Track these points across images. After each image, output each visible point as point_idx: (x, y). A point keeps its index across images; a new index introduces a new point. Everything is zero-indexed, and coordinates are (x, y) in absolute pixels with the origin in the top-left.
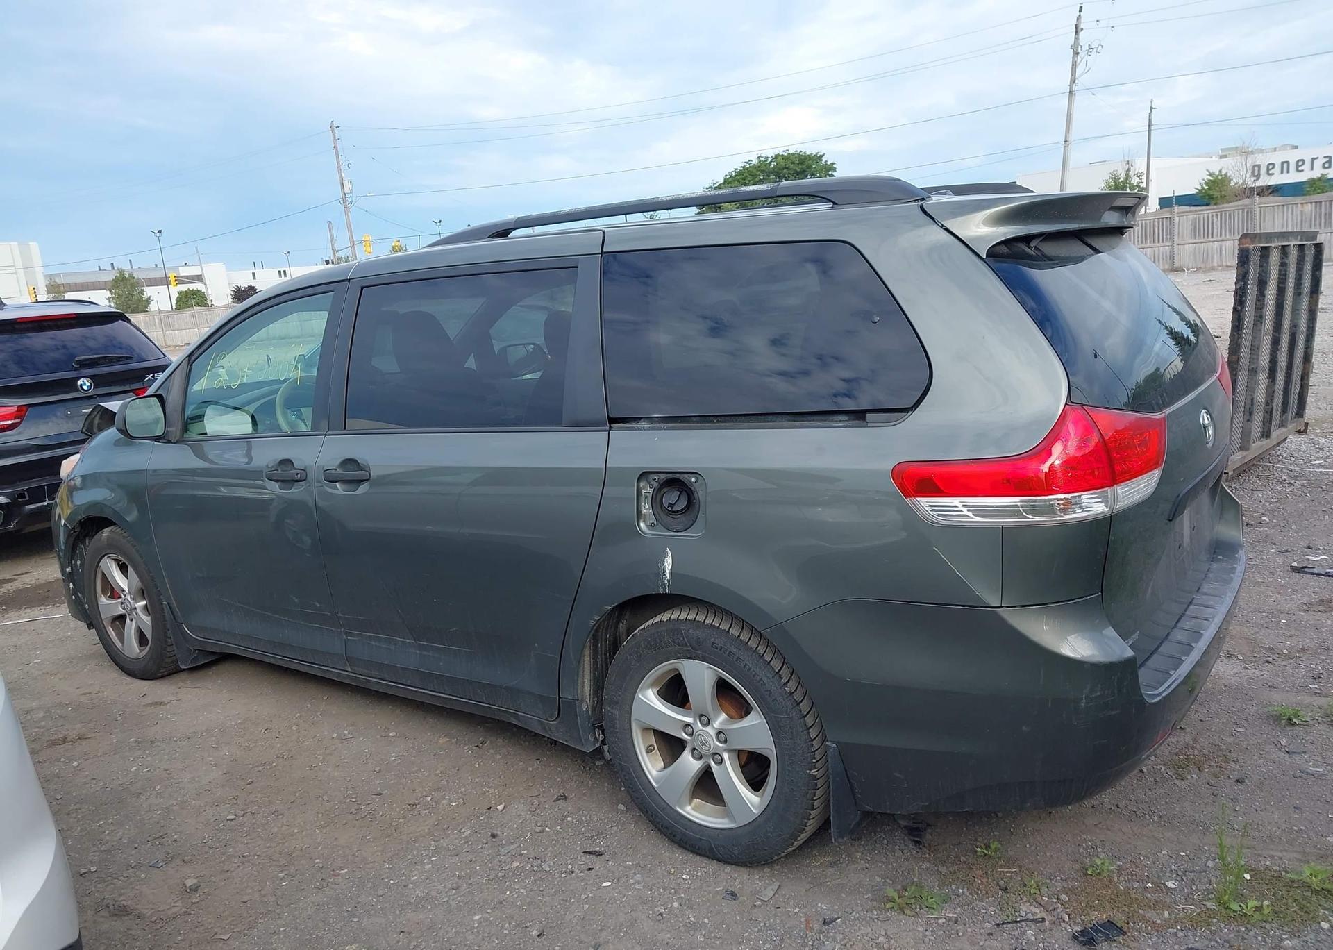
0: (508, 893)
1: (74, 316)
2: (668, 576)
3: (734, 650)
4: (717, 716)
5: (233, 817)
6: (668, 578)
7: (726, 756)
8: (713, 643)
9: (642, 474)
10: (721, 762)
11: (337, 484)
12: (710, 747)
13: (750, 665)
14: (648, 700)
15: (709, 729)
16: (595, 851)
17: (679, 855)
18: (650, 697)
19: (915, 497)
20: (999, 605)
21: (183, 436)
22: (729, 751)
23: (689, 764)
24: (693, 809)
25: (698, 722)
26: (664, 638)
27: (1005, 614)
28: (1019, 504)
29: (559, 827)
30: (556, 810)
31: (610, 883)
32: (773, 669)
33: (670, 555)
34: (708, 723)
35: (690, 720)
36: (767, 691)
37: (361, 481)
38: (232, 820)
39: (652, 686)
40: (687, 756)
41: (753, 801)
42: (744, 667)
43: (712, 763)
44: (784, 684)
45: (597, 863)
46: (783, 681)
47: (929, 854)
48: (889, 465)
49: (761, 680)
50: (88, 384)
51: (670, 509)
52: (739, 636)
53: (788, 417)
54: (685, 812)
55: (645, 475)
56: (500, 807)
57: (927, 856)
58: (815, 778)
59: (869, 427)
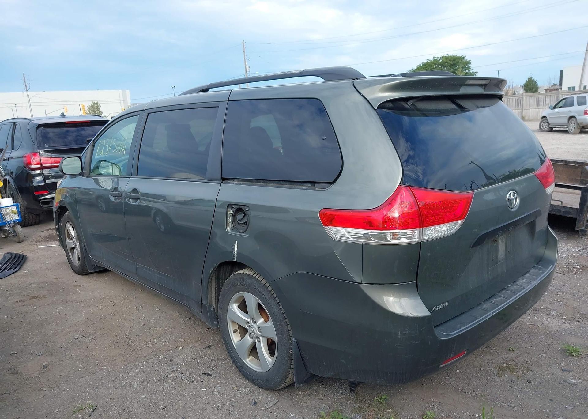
0: (162, 387)
1: (89, 121)
3: (262, 290)
4: (259, 319)
5: (77, 338)
6: (236, 254)
7: (261, 338)
8: (254, 286)
9: (228, 206)
10: (259, 341)
11: (131, 199)
12: (255, 333)
13: (267, 298)
14: (233, 309)
15: (255, 325)
16: (209, 374)
18: (235, 307)
19: (327, 226)
20: (361, 282)
21: (90, 174)
22: (263, 336)
23: (248, 339)
24: (249, 361)
25: (252, 321)
26: (237, 281)
27: (363, 287)
28: (369, 233)
29: (199, 361)
30: (202, 352)
31: (206, 389)
32: (277, 301)
33: (237, 243)
34: (255, 322)
35: (249, 320)
36: (273, 311)
37: (137, 199)
38: (77, 339)
39: (235, 302)
40: (247, 336)
41: (269, 360)
42: (265, 299)
43: (256, 341)
44: (280, 309)
45: (206, 379)
46: (280, 307)
47: (354, 397)
48: (318, 210)
49: (271, 305)
51: (239, 222)
52: (265, 284)
53: (288, 183)
54: (246, 362)
55: (230, 205)
56: (180, 348)
58: (291, 354)
59: (316, 190)
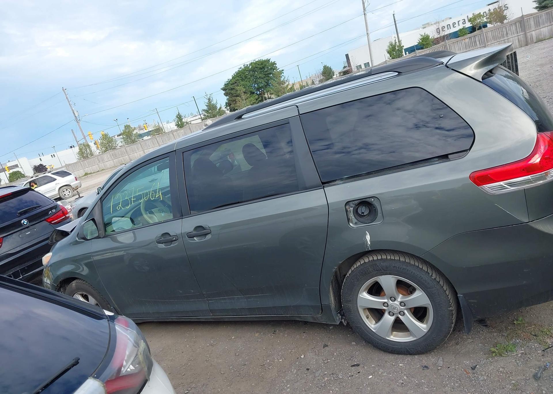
0: (331, 392)
1: (11, 194)
2: (369, 243)
3: (404, 267)
4: (398, 296)
5: (187, 391)
6: (369, 244)
7: (406, 312)
8: (394, 266)
9: (345, 204)
10: (404, 314)
11: (194, 238)
12: (398, 310)
13: (414, 272)
14: (365, 297)
15: (396, 302)
16: (355, 364)
17: (391, 357)
18: (365, 295)
19: (482, 185)
20: (528, 221)
21: (105, 234)
22: (407, 309)
23: (389, 319)
24: (394, 337)
25: (390, 301)
26: (369, 269)
27: (532, 224)
28: (530, 178)
29: (333, 359)
30: (327, 352)
31: (372, 376)
32: (425, 271)
33: (368, 234)
34: (395, 300)
35: (386, 301)
36: (424, 280)
37: (206, 235)
38: (187, 393)
39: (364, 291)
40: (386, 315)
41: (423, 327)
42: (411, 273)
43: (400, 316)
44: (431, 276)
45: (359, 369)
46: (430, 275)
48: (468, 175)
49: (420, 276)
50: (26, 222)
51: (362, 214)
52: (405, 261)
53: (409, 165)
54: (391, 338)
55: (348, 203)
56: (302, 357)
57: (493, 330)
58: (452, 310)
59: (451, 161)
